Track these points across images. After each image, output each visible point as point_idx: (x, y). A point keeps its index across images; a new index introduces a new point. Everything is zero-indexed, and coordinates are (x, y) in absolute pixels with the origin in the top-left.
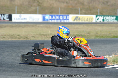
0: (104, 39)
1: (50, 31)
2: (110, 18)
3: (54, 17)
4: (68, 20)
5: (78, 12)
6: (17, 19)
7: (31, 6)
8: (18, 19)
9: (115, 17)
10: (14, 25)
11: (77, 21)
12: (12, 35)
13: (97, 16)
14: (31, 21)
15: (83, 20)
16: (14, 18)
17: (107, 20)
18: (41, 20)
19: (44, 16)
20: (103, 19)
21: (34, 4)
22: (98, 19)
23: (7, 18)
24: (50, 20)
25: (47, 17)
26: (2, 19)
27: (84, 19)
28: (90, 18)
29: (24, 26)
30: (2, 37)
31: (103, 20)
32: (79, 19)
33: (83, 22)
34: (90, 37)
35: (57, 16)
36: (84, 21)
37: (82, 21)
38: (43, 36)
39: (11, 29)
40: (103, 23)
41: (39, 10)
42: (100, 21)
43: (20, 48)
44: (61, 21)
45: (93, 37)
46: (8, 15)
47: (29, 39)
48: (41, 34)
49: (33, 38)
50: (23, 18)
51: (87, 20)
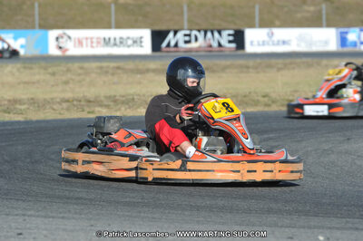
6: (259, 45)
7: (304, 1)
8: (264, 43)
10: (251, 62)
12: (245, 96)
14: (303, 48)
18: (333, 46)
19: (342, 33)
23: (230, 42)
25: (354, 35)
26: (215, 44)
29: (280, 66)
39: (242, 75)
41: (327, 14)
43: (271, 135)
46: (232, 32)
50: (278, 41)
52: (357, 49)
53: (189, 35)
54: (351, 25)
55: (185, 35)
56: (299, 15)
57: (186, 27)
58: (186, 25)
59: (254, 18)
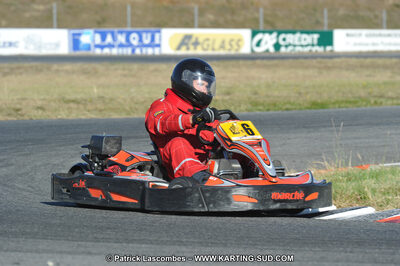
0: (280, 112)
1: (99, 87)
2: (300, 40)
3: (109, 39)
4: (159, 46)
5: (193, 21)
9: (316, 36)
11: (188, 49)
14: (31, 51)
15: (208, 45)
17: (290, 45)
18: (64, 49)
19: (74, 35)
20: (274, 41)
22: (258, 44)
24: (97, 46)
25: (88, 37)
27: (210, 42)
28: (232, 40)
29: (6, 70)
31: (277, 46)
32: (196, 44)
33: (210, 52)
35: (121, 32)
36: (213, 49)
37: (204, 49)
38: (72, 105)
40: (275, 58)
41: (58, 14)
42: (267, 51)
44: (133, 51)
45: (243, 107)
47: (26, 118)
48: (68, 97)
49: (40, 112)
50: (4, 43)
51: (222, 47)
52: (91, 53)
54: (84, 26)
56: (27, 15)
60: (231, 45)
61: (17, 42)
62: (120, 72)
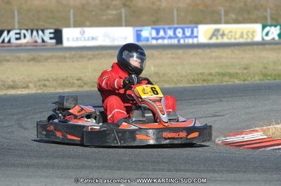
1: (154, 66)
3: (162, 33)
4: (197, 37)
5: (220, 19)
6: (73, 40)
7: (108, 7)
8: (77, 39)
10: (68, 54)
11: (217, 39)
12: (63, 80)
13: (264, 27)
14: (107, 43)
15: (231, 36)
16: (68, 38)
19: (137, 31)
20: (278, 32)
21: (114, 3)
22: (267, 34)
23: (51, 38)
24: (153, 38)
25: (147, 32)
27: (233, 34)
28: (248, 32)
29: (90, 56)
30: (40, 86)
31: (280, 35)
32: (223, 35)
33: (233, 41)
34: (249, 78)
35: (170, 28)
36: (235, 39)
37: (228, 39)
39: (61, 64)
40: (279, 43)
41: (126, 17)
42: (273, 39)
44: (179, 41)
45: (256, 78)
46: (52, 31)
50: (89, 38)
51: (242, 36)
52: (149, 43)
53: (19, 34)
54: (144, 25)
55: (16, 34)
56: (104, 18)
57: (17, 27)
58: (17, 26)
59: (69, 19)
60: (248, 36)
61: (97, 37)
62: (169, 56)
